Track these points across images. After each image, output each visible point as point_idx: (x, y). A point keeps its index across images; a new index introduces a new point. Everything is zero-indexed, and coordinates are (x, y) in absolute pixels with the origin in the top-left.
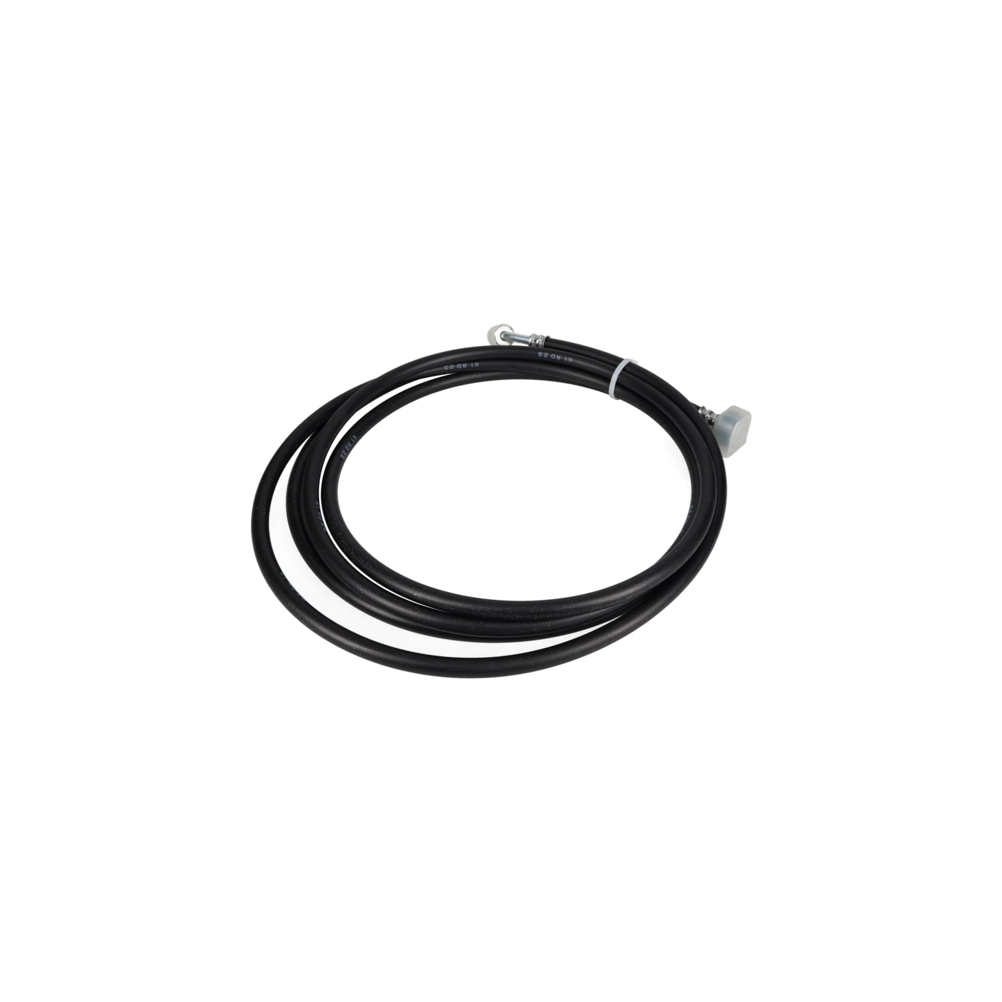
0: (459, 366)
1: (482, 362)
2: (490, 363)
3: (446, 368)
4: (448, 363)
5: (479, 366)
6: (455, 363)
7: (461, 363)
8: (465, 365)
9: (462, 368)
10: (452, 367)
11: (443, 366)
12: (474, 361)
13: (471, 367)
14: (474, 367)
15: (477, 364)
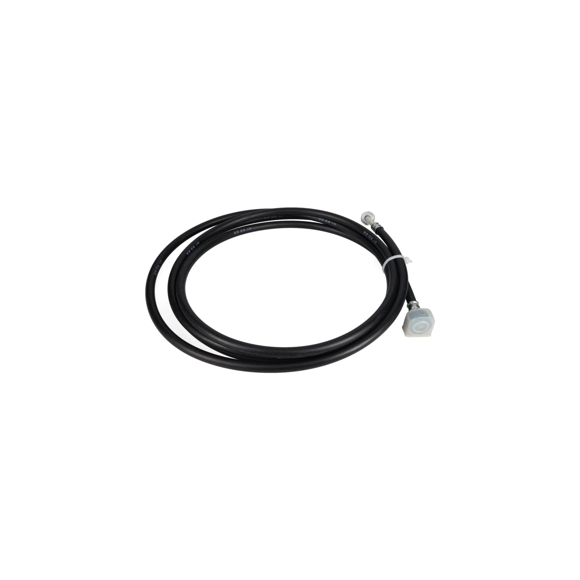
0: (326, 221)
1: (338, 224)
2: (341, 227)
3: (320, 219)
4: (322, 217)
5: (336, 225)
6: (325, 219)
7: (328, 220)
8: (329, 222)
9: (327, 223)
10: (323, 220)
11: (319, 217)
12: (334, 222)
13: (332, 224)
14: (333, 225)
15: (335, 224)
